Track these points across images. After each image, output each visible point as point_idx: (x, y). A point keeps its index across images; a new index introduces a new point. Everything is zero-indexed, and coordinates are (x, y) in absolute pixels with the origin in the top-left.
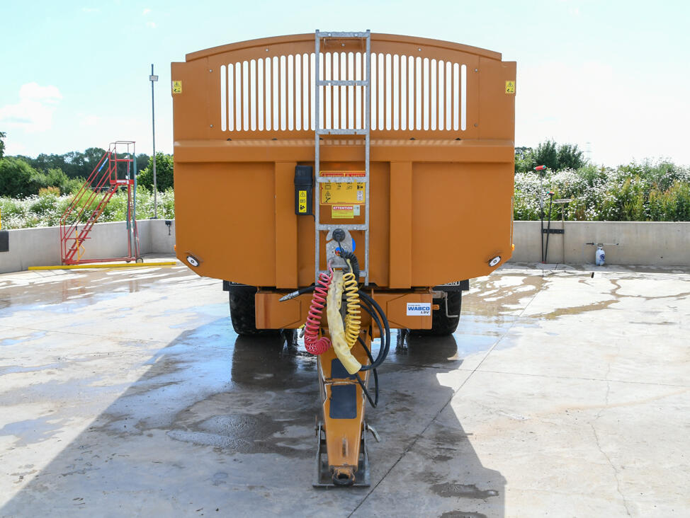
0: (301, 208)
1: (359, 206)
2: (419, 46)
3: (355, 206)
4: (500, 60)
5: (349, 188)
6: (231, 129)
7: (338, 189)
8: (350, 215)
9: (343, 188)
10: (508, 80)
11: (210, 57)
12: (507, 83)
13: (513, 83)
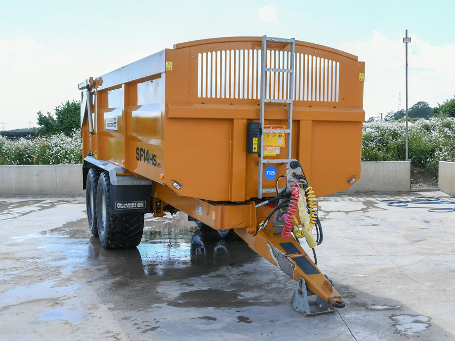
0: (254, 149)
1: (279, 148)
2: (315, 49)
3: (276, 147)
4: (357, 61)
5: (274, 136)
6: (204, 96)
7: (268, 137)
8: (274, 153)
9: (271, 136)
10: (361, 72)
11: (191, 47)
12: (360, 74)
13: (363, 74)
